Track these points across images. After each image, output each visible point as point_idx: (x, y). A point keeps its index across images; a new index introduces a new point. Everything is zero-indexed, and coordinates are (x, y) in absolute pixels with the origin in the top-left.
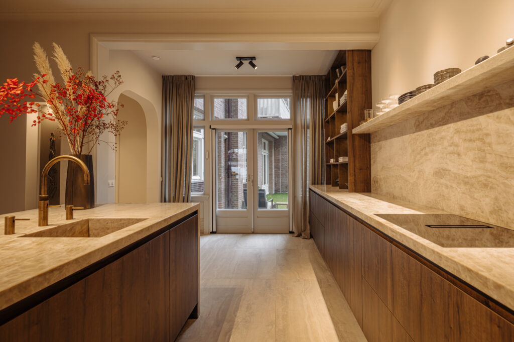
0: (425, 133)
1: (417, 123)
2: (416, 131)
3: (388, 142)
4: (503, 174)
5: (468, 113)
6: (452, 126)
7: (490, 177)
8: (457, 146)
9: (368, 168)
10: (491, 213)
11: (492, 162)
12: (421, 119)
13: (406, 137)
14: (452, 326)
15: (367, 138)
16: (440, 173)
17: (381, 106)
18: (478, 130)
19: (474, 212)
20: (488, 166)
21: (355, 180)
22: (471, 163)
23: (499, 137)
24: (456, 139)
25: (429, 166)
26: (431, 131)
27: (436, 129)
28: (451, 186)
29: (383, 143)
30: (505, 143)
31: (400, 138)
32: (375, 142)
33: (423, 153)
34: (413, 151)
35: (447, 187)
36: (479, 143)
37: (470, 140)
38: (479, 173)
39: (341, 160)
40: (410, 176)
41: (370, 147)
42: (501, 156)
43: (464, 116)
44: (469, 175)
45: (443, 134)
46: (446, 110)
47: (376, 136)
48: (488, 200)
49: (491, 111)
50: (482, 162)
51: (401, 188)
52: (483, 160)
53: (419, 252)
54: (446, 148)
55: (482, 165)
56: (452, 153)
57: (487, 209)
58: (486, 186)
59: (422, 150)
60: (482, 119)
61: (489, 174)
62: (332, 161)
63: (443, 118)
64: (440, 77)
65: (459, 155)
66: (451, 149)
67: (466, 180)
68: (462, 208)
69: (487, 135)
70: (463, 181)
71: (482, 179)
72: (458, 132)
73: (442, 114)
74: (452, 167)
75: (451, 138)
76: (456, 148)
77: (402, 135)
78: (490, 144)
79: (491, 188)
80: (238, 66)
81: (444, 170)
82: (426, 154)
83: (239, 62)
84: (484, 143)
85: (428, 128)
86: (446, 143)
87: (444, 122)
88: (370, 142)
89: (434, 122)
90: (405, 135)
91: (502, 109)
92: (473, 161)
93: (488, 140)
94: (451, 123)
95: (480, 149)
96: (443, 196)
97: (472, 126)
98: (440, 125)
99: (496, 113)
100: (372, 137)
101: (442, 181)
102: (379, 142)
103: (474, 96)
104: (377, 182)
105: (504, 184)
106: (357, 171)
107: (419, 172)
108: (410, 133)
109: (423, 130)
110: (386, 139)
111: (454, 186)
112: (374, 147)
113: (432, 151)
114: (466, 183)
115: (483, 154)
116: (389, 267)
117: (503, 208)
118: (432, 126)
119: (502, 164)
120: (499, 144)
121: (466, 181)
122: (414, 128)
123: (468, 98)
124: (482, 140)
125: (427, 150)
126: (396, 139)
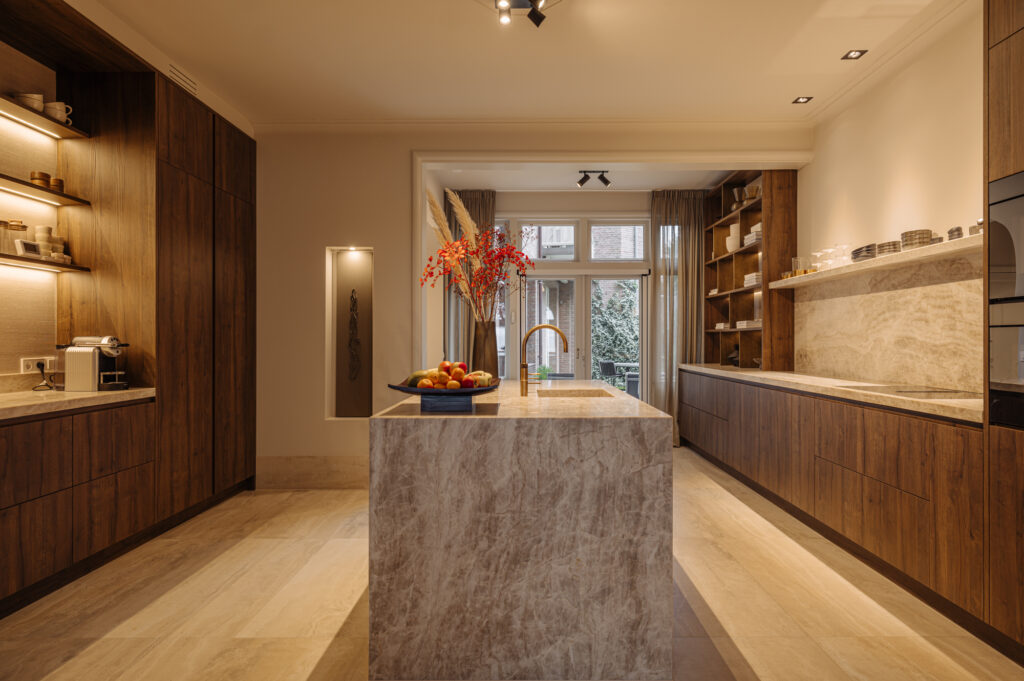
0: (885, 294)
1: (874, 282)
2: (872, 292)
3: (827, 302)
4: (972, 341)
5: (939, 278)
6: (919, 291)
7: (959, 345)
8: (925, 312)
9: (790, 336)
10: (959, 380)
11: (961, 330)
12: (879, 279)
13: (857, 298)
14: (928, 452)
15: (789, 295)
16: (903, 342)
17: (818, 255)
18: (948, 297)
19: (942, 380)
20: (958, 334)
21: (772, 354)
22: (939, 331)
23: (969, 305)
24: (924, 304)
25: (890, 333)
26: (893, 293)
27: (900, 291)
28: (917, 356)
29: (817, 303)
30: (974, 311)
31: (847, 299)
32: (802, 301)
33: (881, 318)
34: (867, 316)
35: (911, 357)
36: (948, 311)
37: (940, 307)
38: (949, 341)
39: (742, 325)
40: (861, 346)
41: (793, 307)
42: (971, 324)
43: (933, 281)
44: (938, 343)
45: (908, 297)
46: (913, 272)
47: (806, 293)
48: (956, 367)
49: (962, 279)
50: (951, 329)
51: (847, 363)
52: (952, 328)
53: (898, 407)
54: (911, 314)
55: (951, 333)
56: (920, 319)
57: (956, 377)
58: (955, 353)
59: (880, 315)
60: (953, 286)
61: (958, 341)
62: (720, 326)
63: (909, 280)
64: (909, 238)
65: (927, 322)
66: (918, 315)
67: (934, 348)
68: (929, 379)
69: (958, 302)
70: (931, 349)
71: (951, 347)
72: (926, 296)
73: (908, 275)
74: (918, 336)
75: (919, 302)
76: (923, 315)
77: (850, 294)
78: (960, 312)
79: (961, 355)
80: (582, 182)
81: (908, 338)
82: (885, 320)
83: (582, 175)
84: (954, 310)
85: (888, 289)
86: (911, 309)
87: (910, 284)
88: (793, 301)
89: (896, 284)
90: (855, 294)
91: (973, 278)
92: (942, 328)
93: (958, 308)
94: (918, 286)
95: (949, 317)
96: (907, 367)
97: (943, 292)
98: (905, 288)
99: (967, 282)
100: (796, 293)
101: (906, 351)
102: (810, 300)
103: (946, 261)
104: (806, 356)
105: (972, 351)
106: (775, 341)
107: (875, 341)
108: (863, 294)
109: (881, 291)
110: (823, 297)
111: (921, 356)
112: (801, 308)
113: (894, 317)
114: (934, 352)
115: (953, 322)
116: (859, 433)
117: (971, 374)
118: (895, 287)
119: (971, 332)
120: (969, 312)
121: (934, 350)
122: (869, 289)
123: (939, 263)
124: (952, 307)
125: (887, 315)
126: (841, 299)
